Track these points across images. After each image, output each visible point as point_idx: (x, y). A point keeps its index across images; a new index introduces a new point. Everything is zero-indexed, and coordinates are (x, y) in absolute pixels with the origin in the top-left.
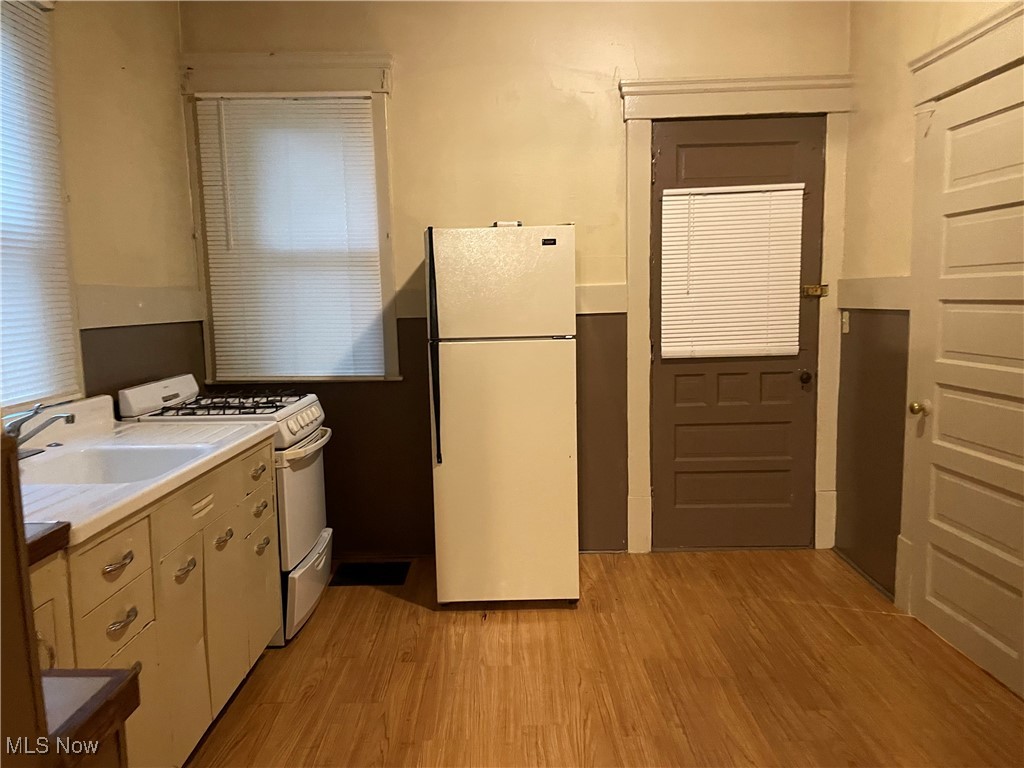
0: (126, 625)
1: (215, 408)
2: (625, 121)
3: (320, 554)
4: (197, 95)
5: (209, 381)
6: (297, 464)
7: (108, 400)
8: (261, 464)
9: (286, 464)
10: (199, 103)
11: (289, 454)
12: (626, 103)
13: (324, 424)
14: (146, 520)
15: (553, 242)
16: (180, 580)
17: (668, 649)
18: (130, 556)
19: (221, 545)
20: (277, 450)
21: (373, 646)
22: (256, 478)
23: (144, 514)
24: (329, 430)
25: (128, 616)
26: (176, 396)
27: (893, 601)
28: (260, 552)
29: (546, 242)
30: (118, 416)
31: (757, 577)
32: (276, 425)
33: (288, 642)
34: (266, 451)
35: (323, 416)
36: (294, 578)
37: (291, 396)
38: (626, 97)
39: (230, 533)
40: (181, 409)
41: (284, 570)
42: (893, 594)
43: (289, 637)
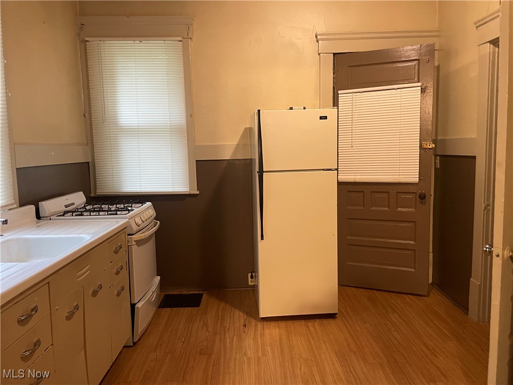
0: (33, 352)
1: (94, 211)
2: (319, 54)
3: (153, 292)
4: (86, 39)
5: (92, 195)
6: (140, 243)
7: (32, 208)
8: (119, 244)
9: (134, 243)
10: (87, 43)
11: (136, 237)
12: (320, 44)
13: (156, 219)
14: (47, 284)
15: (325, 118)
16: (68, 318)
17: (349, 345)
18: (35, 309)
19: (95, 293)
20: (129, 235)
21: (183, 345)
22: (116, 252)
23: (46, 281)
24: (159, 222)
25: (35, 346)
26: (73, 204)
27: (468, 314)
28: (119, 294)
29: (321, 118)
30: (38, 217)
31: (392, 301)
32: (128, 221)
33: (134, 344)
34: (123, 236)
35: (155, 214)
36: (138, 307)
37: (138, 203)
38: (320, 42)
39: (100, 287)
40: (75, 212)
41: (132, 303)
42: (468, 311)
43: (135, 341)
